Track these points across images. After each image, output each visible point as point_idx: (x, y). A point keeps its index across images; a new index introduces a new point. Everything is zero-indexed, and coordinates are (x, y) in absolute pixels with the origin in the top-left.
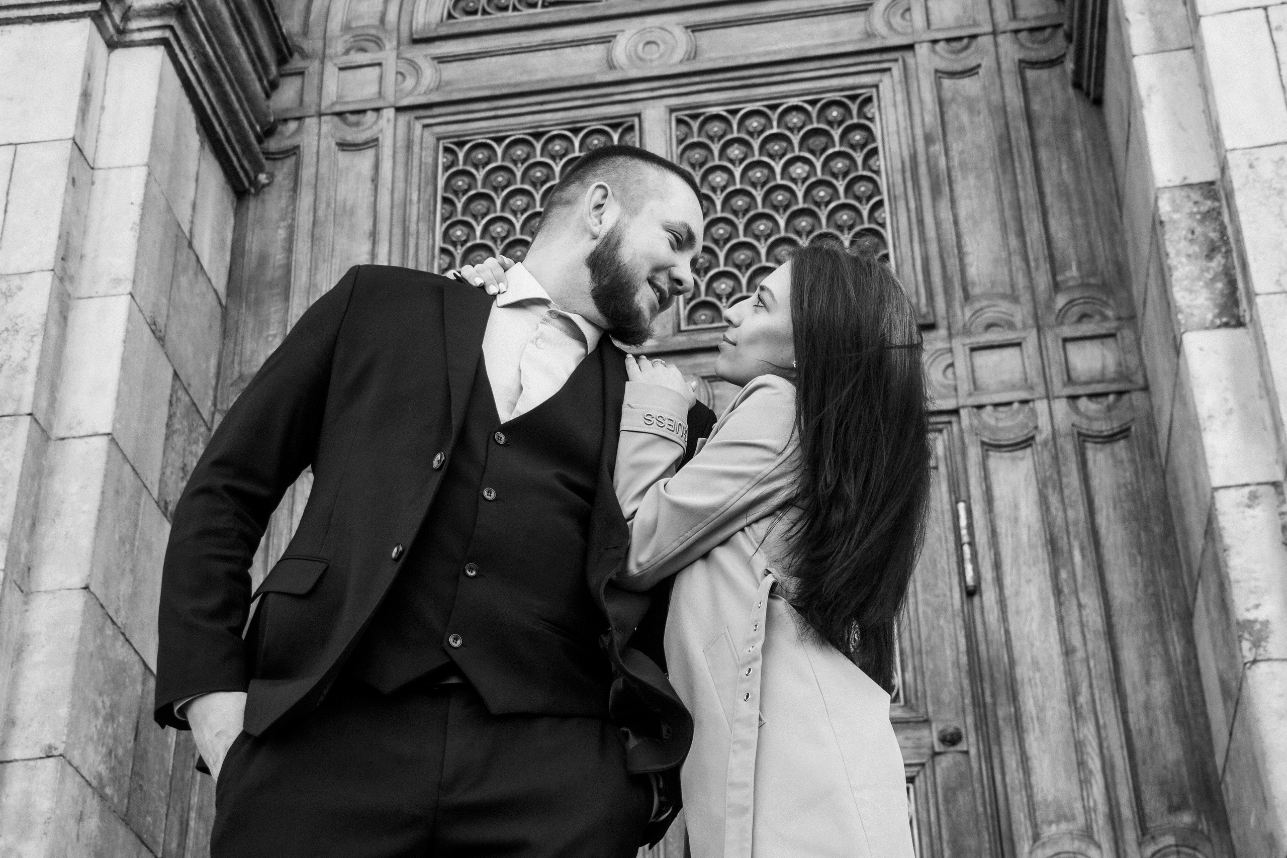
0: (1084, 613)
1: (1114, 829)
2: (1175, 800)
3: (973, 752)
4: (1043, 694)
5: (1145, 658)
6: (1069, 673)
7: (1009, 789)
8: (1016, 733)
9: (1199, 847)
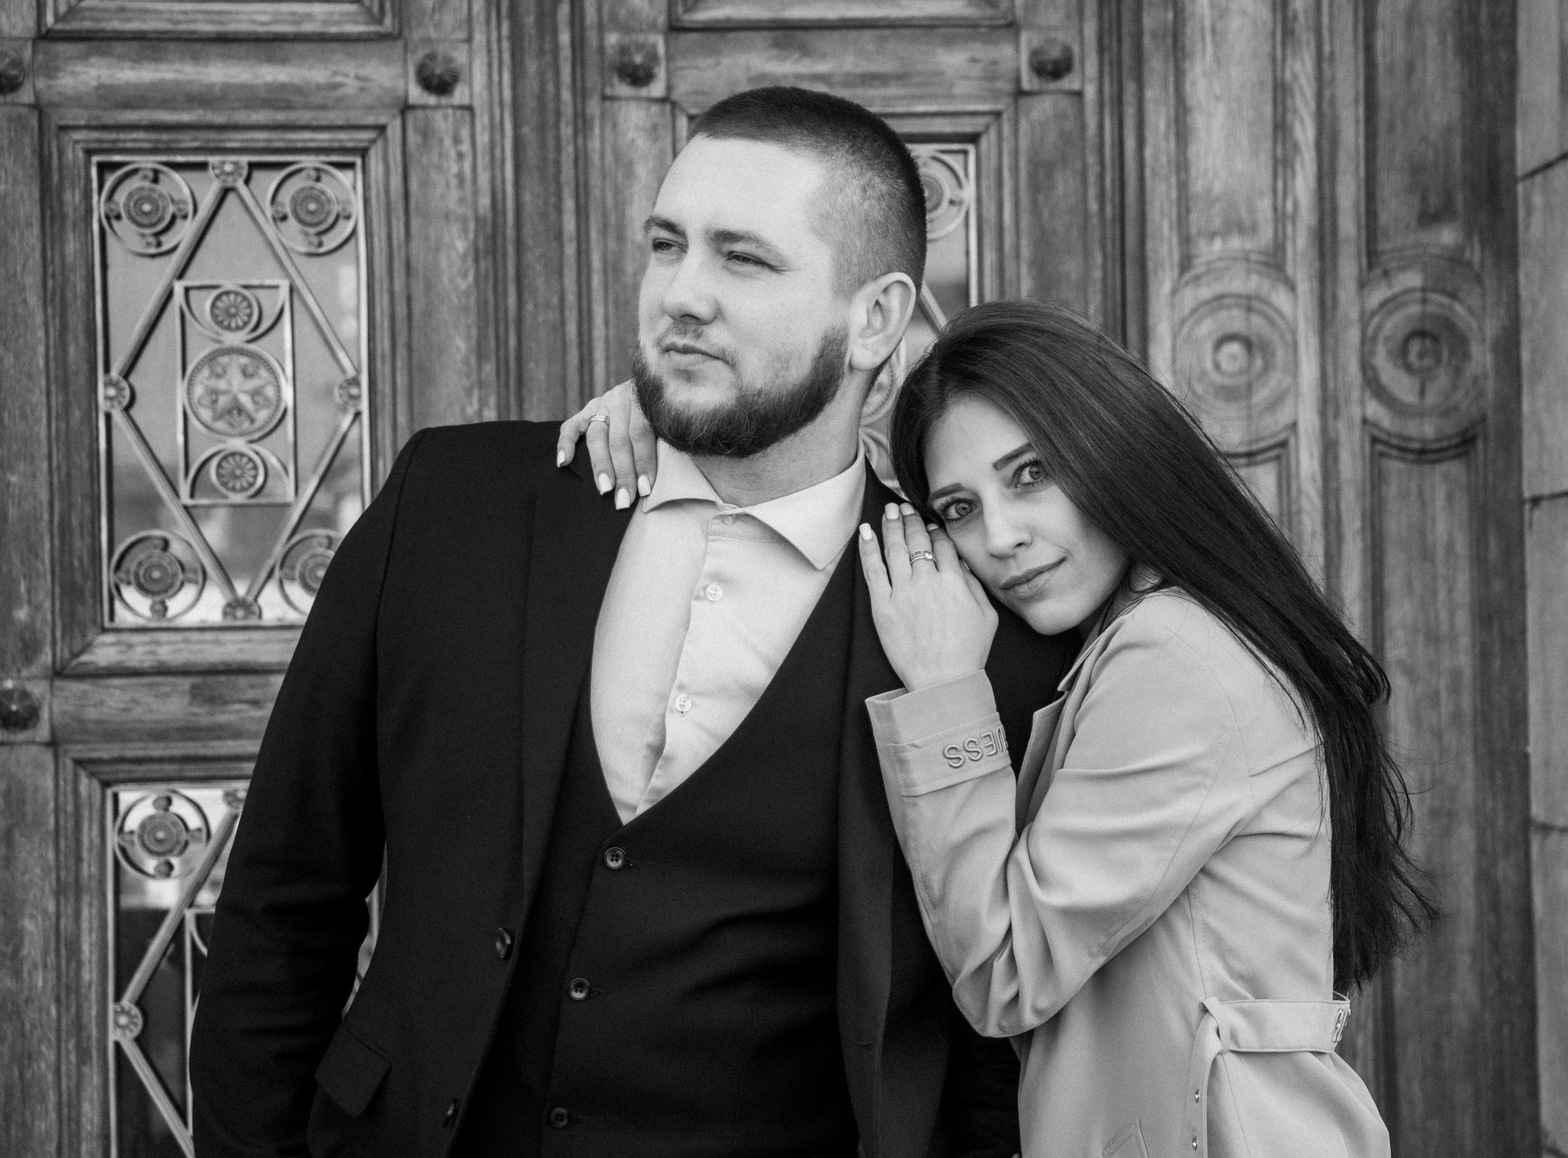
1: (1321, 255)
2: (1434, 200)
3: (1090, 92)
7: (1148, 173)
8: (1170, 63)
9: (1461, 295)
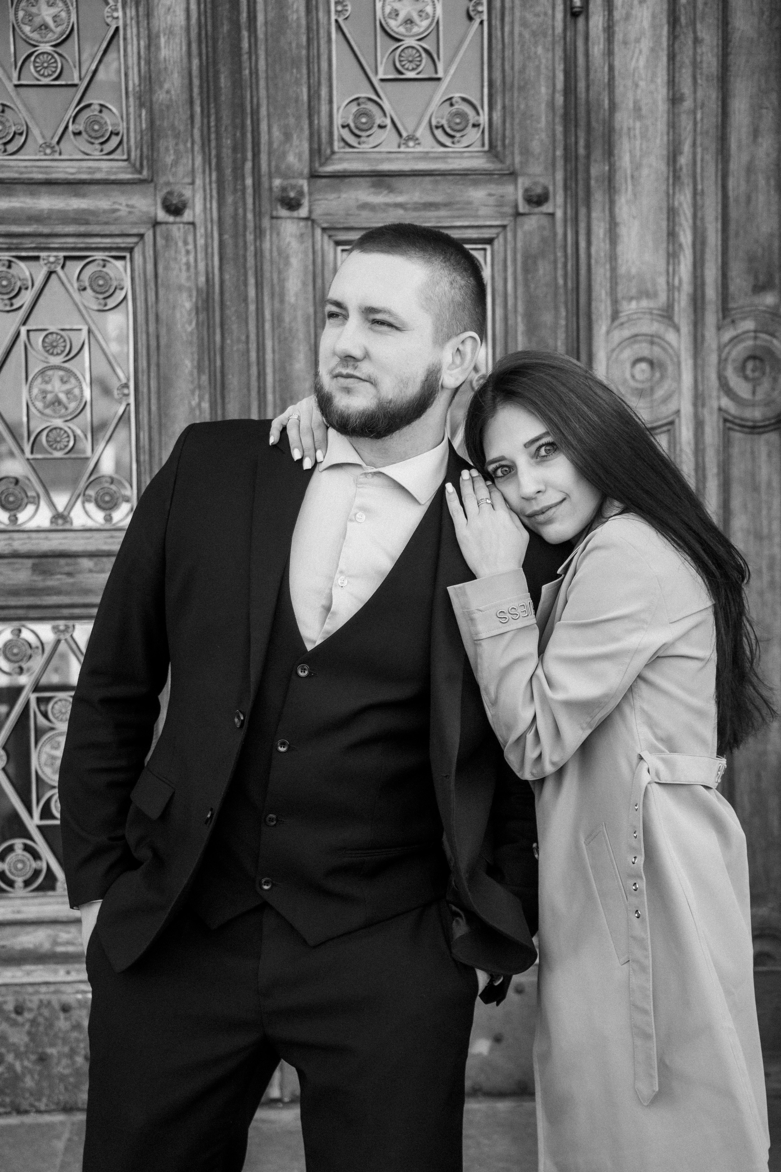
0: (699, 51)
1: (695, 311)
2: (762, 278)
3: (559, 214)
4: (641, 149)
5: (756, 110)
6: (673, 125)
7: (593, 262)
8: (607, 197)
9: (777, 334)
